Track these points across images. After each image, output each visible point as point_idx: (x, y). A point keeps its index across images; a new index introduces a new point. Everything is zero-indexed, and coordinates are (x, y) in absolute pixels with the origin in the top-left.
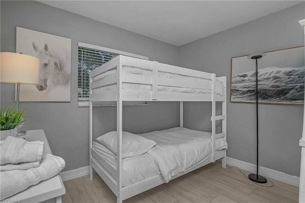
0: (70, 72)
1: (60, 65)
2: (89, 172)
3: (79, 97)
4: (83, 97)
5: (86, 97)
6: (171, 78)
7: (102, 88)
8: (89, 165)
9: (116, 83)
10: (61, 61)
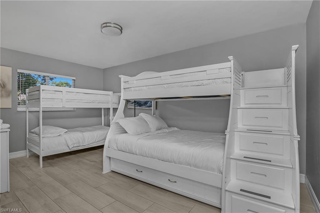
0: (11, 89)
1: (3, 84)
2: (26, 155)
3: (18, 105)
4: (22, 105)
5: (24, 105)
6: (76, 95)
7: (33, 100)
8: (26, 150)
9: (39, 99)
10: (4, 82)
